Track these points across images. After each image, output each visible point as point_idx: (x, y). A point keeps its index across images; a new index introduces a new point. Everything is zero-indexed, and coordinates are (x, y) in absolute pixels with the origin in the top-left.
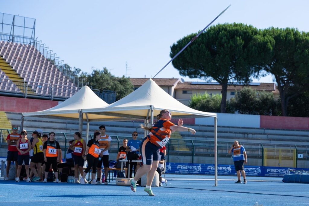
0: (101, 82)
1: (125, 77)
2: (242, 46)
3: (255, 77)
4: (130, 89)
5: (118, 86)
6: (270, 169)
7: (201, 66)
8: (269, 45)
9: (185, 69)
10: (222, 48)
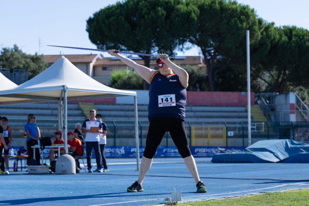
0: (11, 61)
1: (38, 54)
2: (163, 17)
3: (180, 50)
4: (44, 67)
5: (31, 65)
6: (198, 149)
7: (121, 40)
8: (193, 15)
9: (103, 44)
10: (142, 20)
